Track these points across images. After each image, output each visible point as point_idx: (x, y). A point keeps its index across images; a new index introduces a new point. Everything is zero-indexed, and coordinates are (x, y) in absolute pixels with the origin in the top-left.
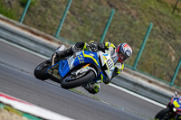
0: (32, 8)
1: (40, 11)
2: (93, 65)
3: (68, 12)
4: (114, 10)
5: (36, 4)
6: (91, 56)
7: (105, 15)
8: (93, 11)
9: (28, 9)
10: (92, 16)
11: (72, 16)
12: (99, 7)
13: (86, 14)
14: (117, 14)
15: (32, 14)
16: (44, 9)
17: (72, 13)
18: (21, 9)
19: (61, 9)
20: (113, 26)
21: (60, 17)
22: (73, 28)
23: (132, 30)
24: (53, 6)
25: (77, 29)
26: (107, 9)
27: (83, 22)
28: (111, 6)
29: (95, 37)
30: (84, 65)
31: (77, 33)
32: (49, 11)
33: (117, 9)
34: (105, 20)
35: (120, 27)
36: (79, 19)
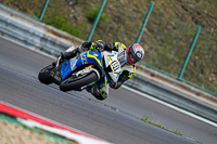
0: (102, 24)
1: (111, 28)
2: (96, 66)
3: (144, 29)
4: (200, 28)
5: (107, 20)
6: (95, 56)
7: (190, 33)
8: (174, 28)
9: (98, 26)
10: (173, 35)
11: (149, 33)
12: (182, 23)
13: (166, 31)
14: (204, 32)
15: (101, 32)
16: (116, 26)
17: (150, 30)
18: (89, 26)
19: (137, 26)
20: (198, 46)
21: (136, 36)
22: (151, 48)
25: (156, 50)
26: (192, 26)
27: (163, 41)
29: (177, 60)
30: (87, 66)
31: (155, 54)
32: (122, 28)
33: (203, 26)
34: (189, 39)
35: (207, 48)
36: (158, 37)
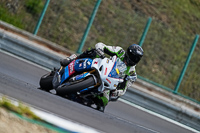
23: (164, 40)
24: (67, 11)
28: (136, 10)
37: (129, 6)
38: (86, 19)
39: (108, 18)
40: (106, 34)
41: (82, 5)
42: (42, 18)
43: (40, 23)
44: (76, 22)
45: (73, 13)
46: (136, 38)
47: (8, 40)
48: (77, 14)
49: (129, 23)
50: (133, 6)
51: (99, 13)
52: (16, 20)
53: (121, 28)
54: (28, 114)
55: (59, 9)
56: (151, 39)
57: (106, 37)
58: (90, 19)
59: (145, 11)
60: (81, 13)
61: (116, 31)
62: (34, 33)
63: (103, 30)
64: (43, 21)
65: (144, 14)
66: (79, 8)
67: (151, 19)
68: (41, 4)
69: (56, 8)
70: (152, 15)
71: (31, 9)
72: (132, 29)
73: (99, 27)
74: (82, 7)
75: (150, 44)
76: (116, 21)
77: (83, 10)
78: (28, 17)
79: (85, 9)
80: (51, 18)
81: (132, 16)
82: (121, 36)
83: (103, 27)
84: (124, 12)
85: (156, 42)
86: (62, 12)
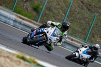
16: (48, 13)
24: (54, 10)
32: (51, 14)
37: (85, 8)
38: (63, 14)
39: (74, 14)
40: (73, 22)
41: (62, 7)
42: (41, 14)
43: (41, 16)
44: (58, 16)
45: (57, 11)
46: (89, 24)
47: (24, 25)
48: (59, 12)
49: (85, 16)
50: (87, 8)
51: (70, 11)
52: (28, 15)
53: (81, 19)
54: (35, 62)
55: (50, 9)
56: (97, 25)
57: (74, 23)
58: (66, 15)
59: (93, 10)
60: (61, 12)
61: (78, 21)
62: (37, 21)
63: (72, 20)
64: (42, 16)
65: (93, 12)
66: (60, 9)
67: (96, 14)
68: (41, 7)
69: (48, 9)
70: (97, 13)
71: (36, 9)
72: (87, 20)
73: (70, 19)
74: (62, 8)
75: (96, 27)
76: (79, 15)
77: (62, 10)
78: (34, 13)
79: (63, 9)
80: (46, 14)
81: (87, 13)
82: (82, 23)
83: (72, 18)
84: (83, 11)
85: (99, 26)
86: (52, 11)
